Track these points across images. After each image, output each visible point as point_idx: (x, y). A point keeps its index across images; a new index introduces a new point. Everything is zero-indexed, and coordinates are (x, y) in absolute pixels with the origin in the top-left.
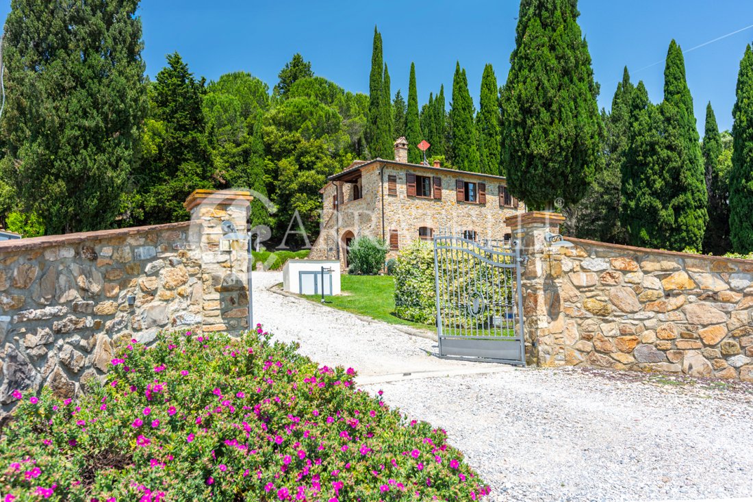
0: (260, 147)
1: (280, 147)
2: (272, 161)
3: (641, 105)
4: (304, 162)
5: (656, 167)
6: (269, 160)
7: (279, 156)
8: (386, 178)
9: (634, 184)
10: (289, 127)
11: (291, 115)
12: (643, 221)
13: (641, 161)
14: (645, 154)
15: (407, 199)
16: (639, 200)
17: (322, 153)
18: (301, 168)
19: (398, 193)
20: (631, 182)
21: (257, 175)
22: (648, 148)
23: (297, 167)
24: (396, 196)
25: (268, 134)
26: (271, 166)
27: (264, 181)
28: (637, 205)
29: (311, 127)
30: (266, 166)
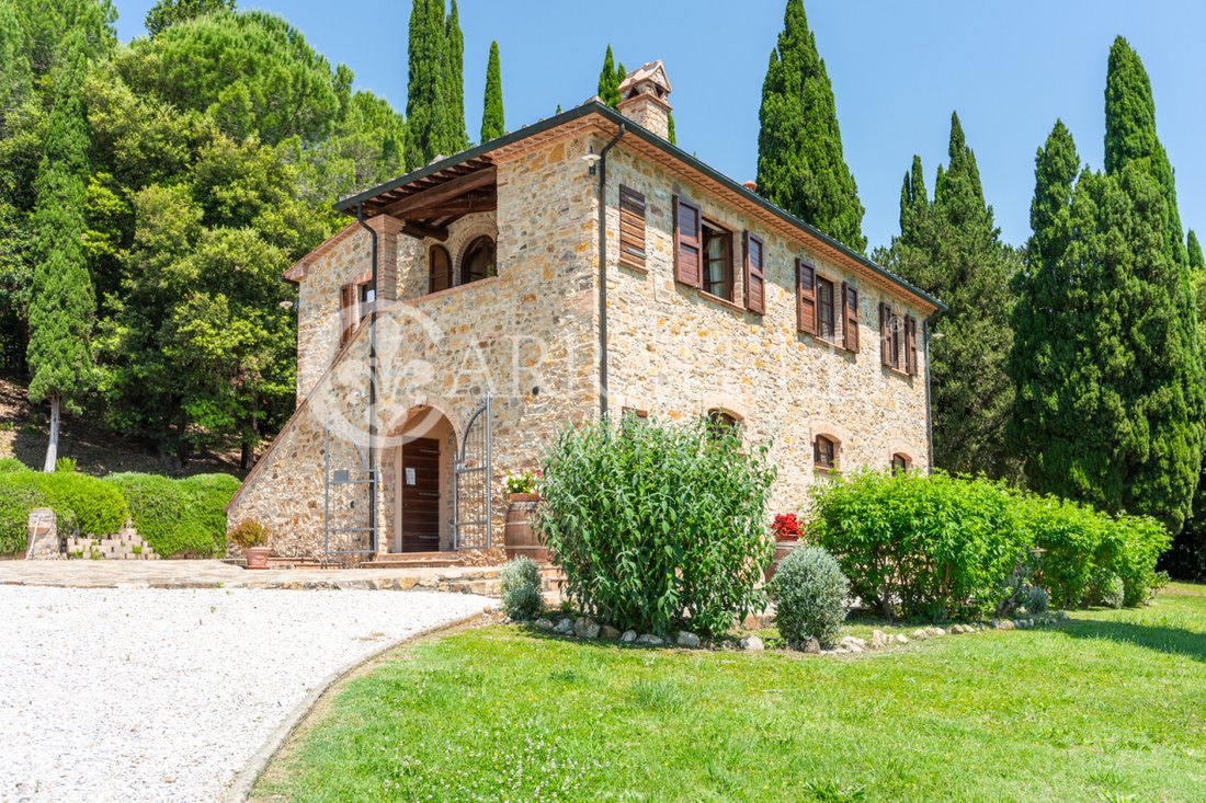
0: (76, 142)
1: (142, 147)
2: (116, 191)
3: (1065, 174)
4: (218, 203)
6: (105, 184)
7: (132, 175)
8: (612, 193)
9: (1057, 352)
10: (180, 95)
11: (185, 59)
12: (1079, 443)
13: (1081, 299)
14: (1089, 284)
16: (1071, 392)
17: (278, 184)
18: (212, 219)
19: (648, 265)
20: (1048, 349)
21: (58, 226)
22: (1100, 269)
23: (200, 213)
24: (642, 273)
25: (105, 105)
26: (110, 202)
27: (84, 250)
28: (1065, 404)
29: (249, 105)
30: (90, 200)
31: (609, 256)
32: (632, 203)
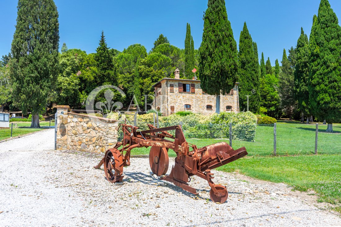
0: (138, 74)
1: (145, 74)
2: (142, 80)
3: (301, 45)
4: (153, 79)
5: (308, 73)
6: (141, 79)
7: (144, 77)
8: (169, 85)
9: (299, 81)
10: (149, 66)
11: (149, 60)
12: (303, 98)
13: (301, 70)
14: (302, 67)
15: (178, 93)
16: (301, 88)
17: (162, 75)
18: (153, 82)
19: (174, 91)
20: (297, 80)
21: (136, 85)
22: (304, 64)
23: (151, 81)
24: (174, 92)
25: (141, 69)
26: (142, 81)
27: (139, 88)
28: (300, 90)
29: (157, 65)
30: (140, 81)
31: (168, 91)
32: (172, 86)
